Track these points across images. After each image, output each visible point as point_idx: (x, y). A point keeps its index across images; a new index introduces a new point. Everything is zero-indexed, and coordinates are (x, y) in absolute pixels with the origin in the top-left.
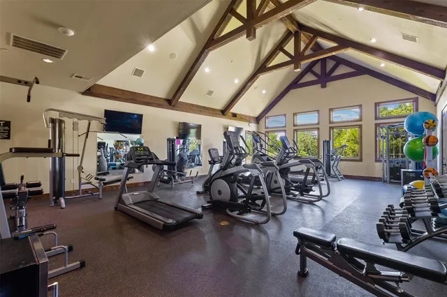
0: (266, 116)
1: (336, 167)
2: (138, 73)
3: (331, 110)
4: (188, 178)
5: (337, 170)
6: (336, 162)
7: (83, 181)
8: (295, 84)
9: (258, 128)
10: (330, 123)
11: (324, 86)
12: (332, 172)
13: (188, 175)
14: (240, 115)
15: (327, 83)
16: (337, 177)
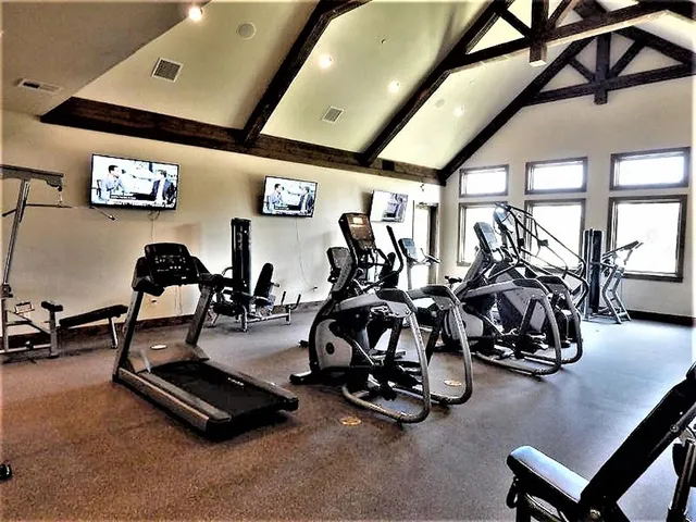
0: (463, 167)
1: (613, 291)
2: (166, 70)
3: (616, 157)
4: (277, 309)
5: (615, 298)
6: (614, 280)
7: (11, 318)
8: (534, 94)
9: (443, 196)
10: (612, 188)
11: (601, 99)
12: (602, 303)
13: (277, 303)
14: (403, 165)
15: (610, 93)
16: (613, 315)
